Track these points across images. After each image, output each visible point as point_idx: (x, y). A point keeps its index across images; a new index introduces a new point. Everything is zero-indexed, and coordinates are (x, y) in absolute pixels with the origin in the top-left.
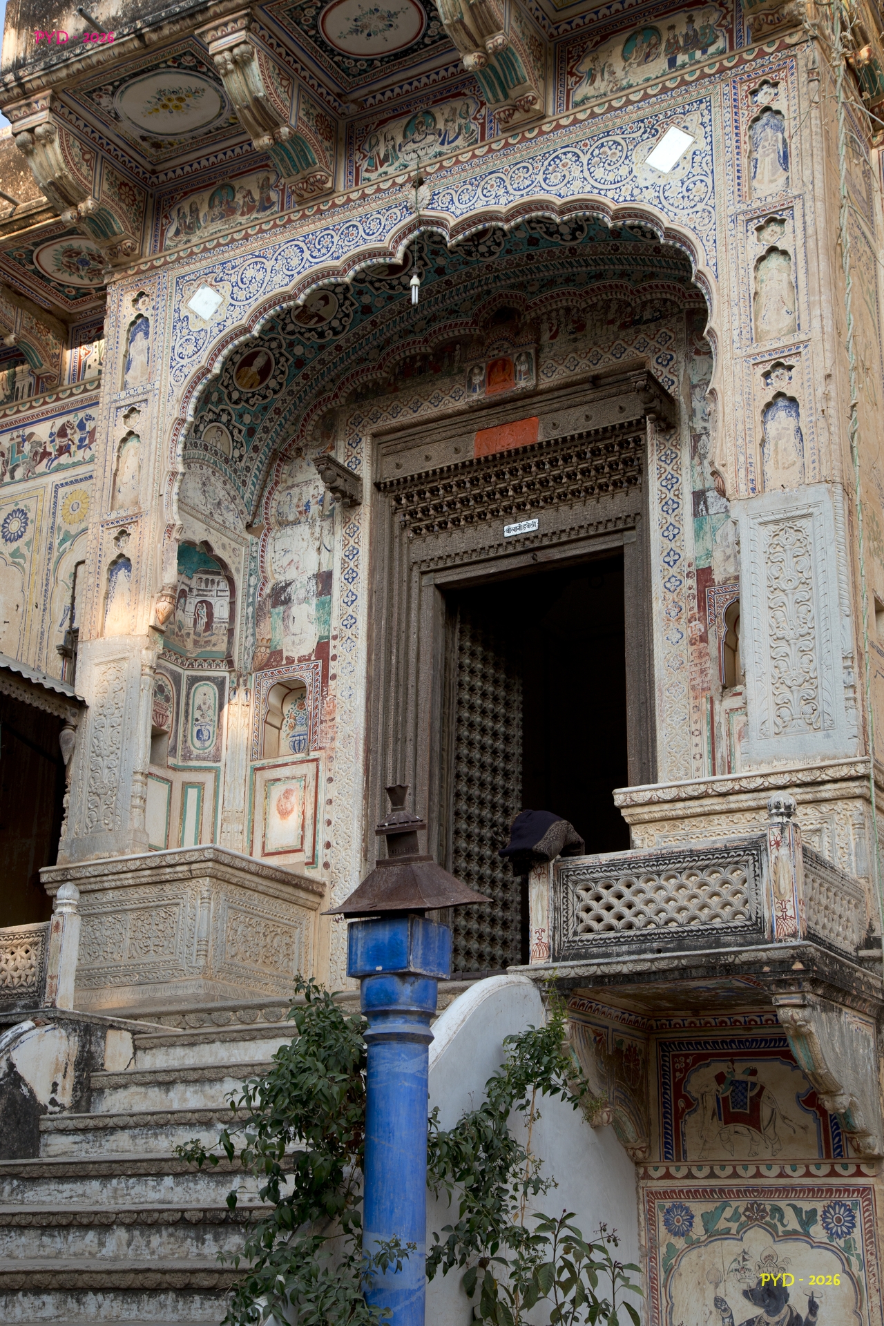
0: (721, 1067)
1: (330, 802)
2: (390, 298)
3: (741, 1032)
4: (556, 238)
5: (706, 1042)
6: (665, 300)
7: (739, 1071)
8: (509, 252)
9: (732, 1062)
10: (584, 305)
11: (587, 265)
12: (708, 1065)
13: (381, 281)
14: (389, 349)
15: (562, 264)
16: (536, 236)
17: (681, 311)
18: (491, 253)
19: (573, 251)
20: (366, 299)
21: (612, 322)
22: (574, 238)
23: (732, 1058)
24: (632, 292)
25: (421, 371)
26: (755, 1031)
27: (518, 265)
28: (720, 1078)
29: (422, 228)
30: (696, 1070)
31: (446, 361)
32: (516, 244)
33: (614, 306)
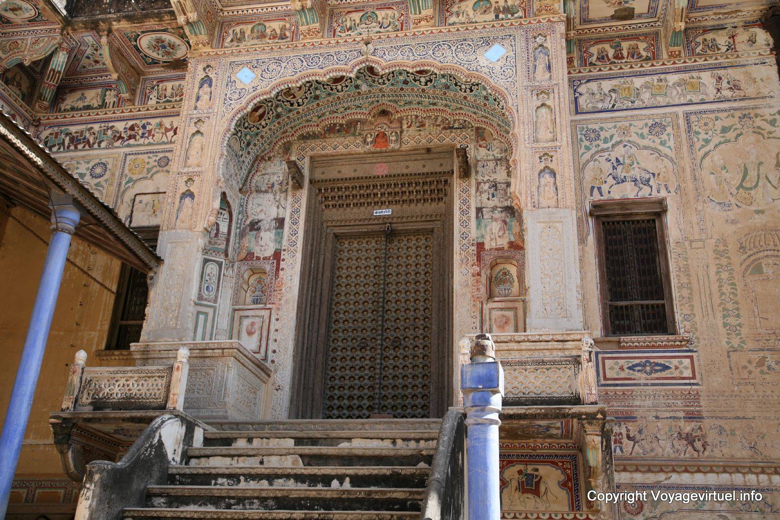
0: (521, 467)
1: (277, 330)
2: (329, 94)
3: (531, 451)
4: (417, 83)
5: (513, 455)
6: (465, 121)
7: (530, 469)
8: (392, 85)
9: (527, 465)
10: (425, 115)
11: (429, 98)
12: (514, 466)
13: (328, 85)
14: (323, 118)
15: (417, 96)
16: (409, 80)
17: (473, 127)
18: (384, 83)
19: (423, 90)
20: (318, 92)
21: (439, 125)
22: (426, 84)
23: (526, 463)
24: (450, 114)
25: (339, 131)
26: (538, 451)
27: (395, 92)
28: (520, 472)
29: (367, 63)
30: (509, 468)
31: (353, 129)
32: (398, 82)
33: (440, 119)
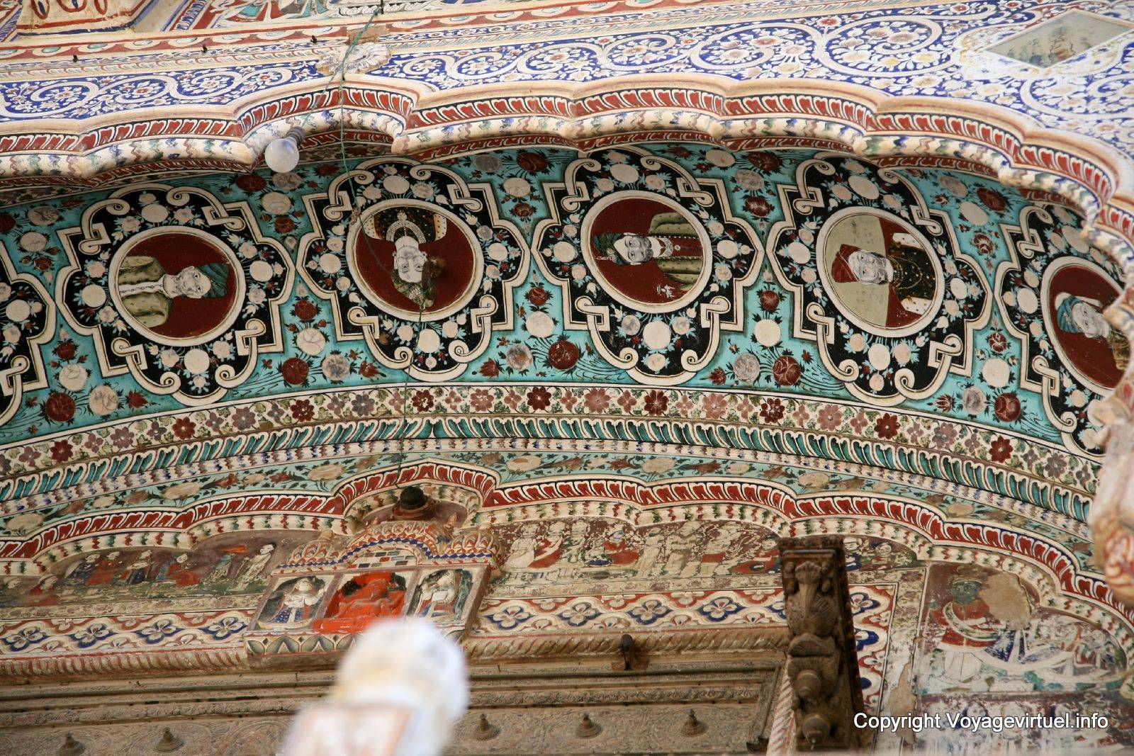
2: (136, 400)
4: (626, 360)
6: (876, 543)
8: (490, 369)
10: (646, 519)
11: (684, 441)
14: (71, 519)
15: (617, 432)
17: (916, 563)
18: (445, 362)
19: (656, 402)
20: (72, 378)
22: (674, 368)
24: (789, 508)
27: (501, 411)
29: (337, 114)
32: (519, 355)
